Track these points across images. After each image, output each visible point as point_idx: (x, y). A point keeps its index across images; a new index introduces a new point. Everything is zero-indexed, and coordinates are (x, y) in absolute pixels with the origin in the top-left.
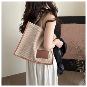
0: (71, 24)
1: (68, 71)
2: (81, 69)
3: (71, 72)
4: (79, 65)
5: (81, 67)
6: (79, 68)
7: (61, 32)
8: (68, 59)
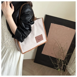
0: (60, 25)
1: (47, 67)
2: (60, 68)
3: (50, 68)
4: (59, 64)
5: (60, 66)
6: (58, 67)
7: (49, 31)
8: (50, 56)
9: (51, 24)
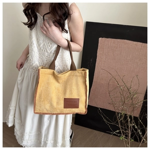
0: (119, 40)
1: (103, 133)
7: (98, 54)
9: (100, 39)
